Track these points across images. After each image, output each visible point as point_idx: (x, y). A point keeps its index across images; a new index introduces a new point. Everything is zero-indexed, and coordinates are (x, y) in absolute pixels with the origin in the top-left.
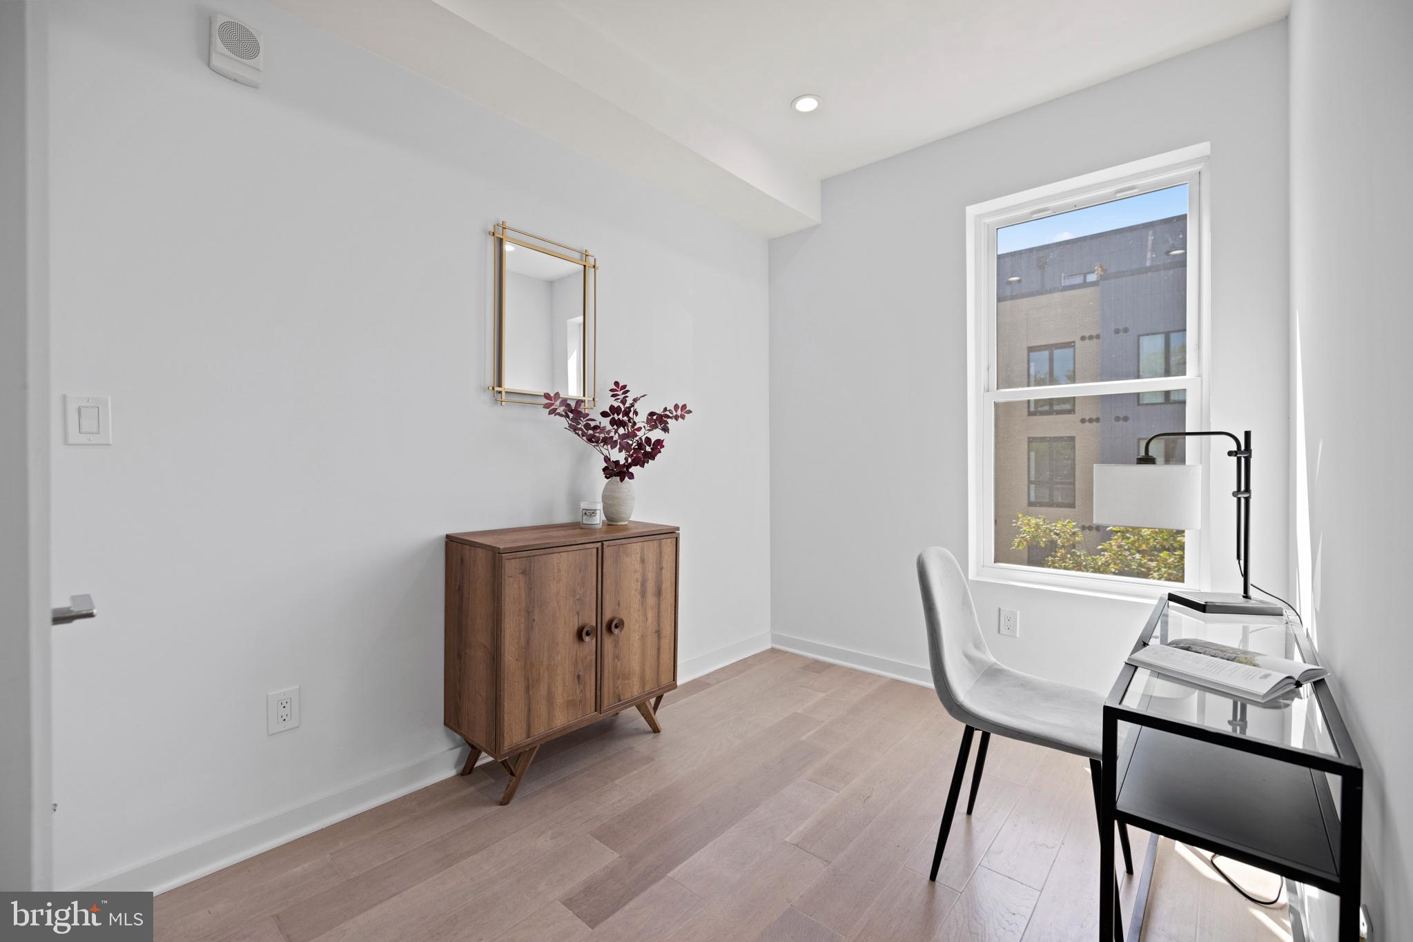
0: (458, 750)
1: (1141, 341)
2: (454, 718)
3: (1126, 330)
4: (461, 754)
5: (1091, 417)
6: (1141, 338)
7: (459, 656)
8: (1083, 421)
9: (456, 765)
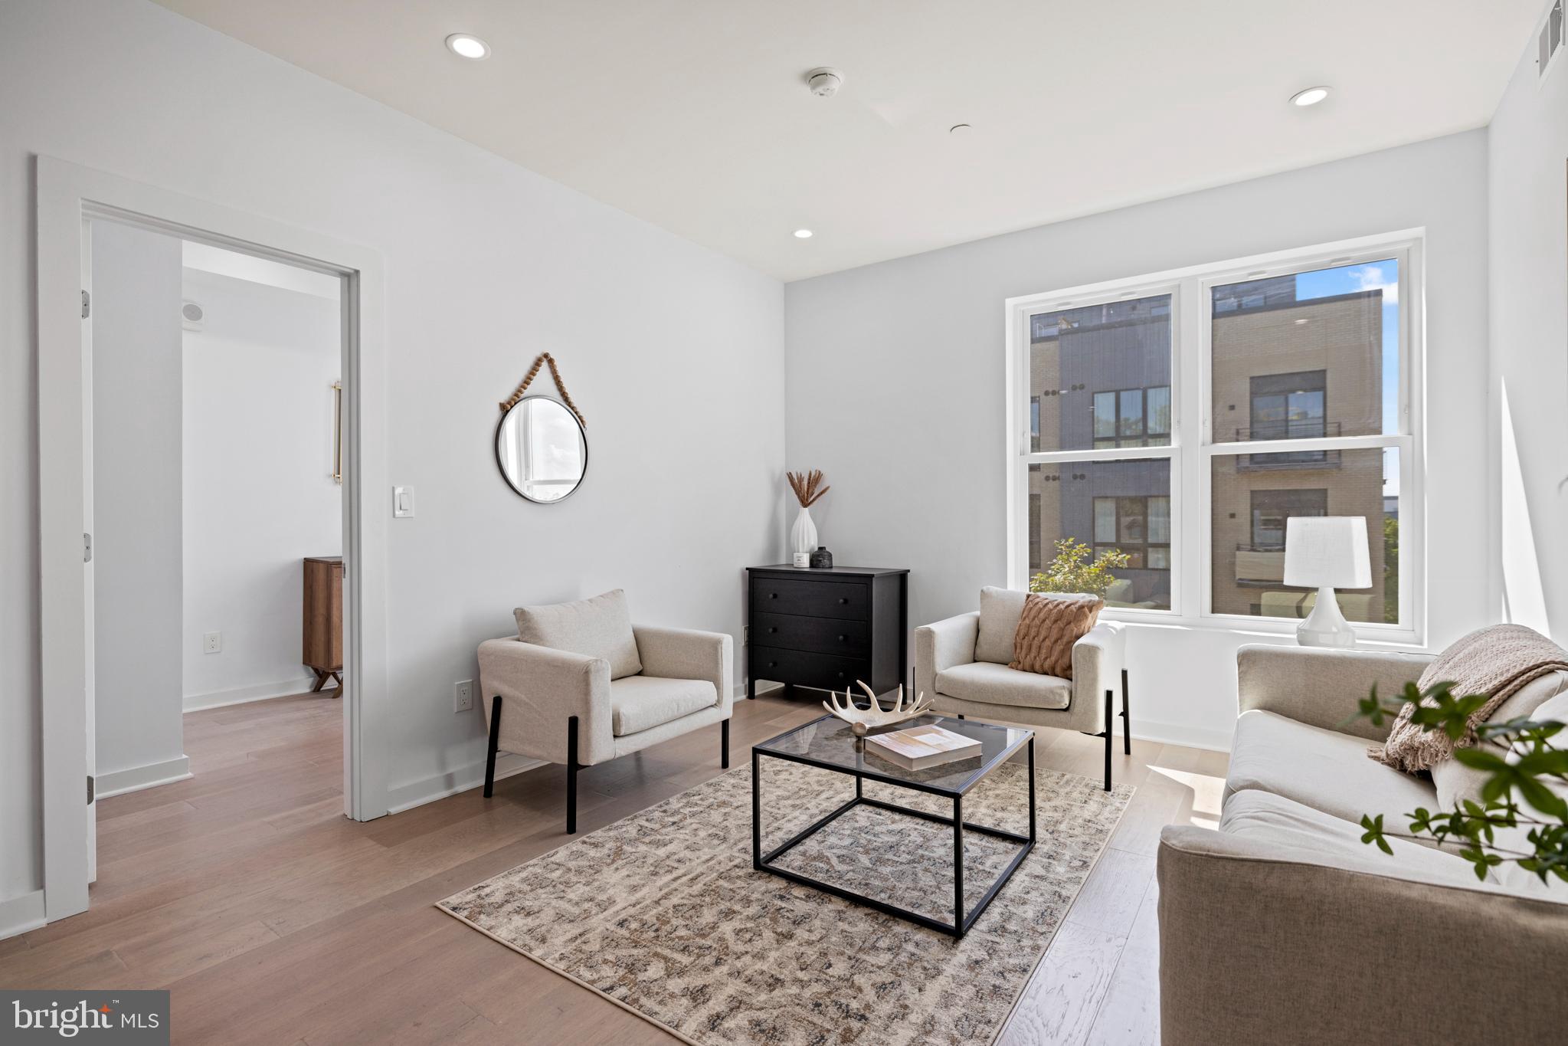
0: (311, 680)
1: (1095, 399)
2: (307, 660)
3: (1082, 387)
4: (313, 682)
5: (1055, 474)
6: (1096, 395)
7: (311, 623)
8: (1047, 478)
9: (311, 687)
